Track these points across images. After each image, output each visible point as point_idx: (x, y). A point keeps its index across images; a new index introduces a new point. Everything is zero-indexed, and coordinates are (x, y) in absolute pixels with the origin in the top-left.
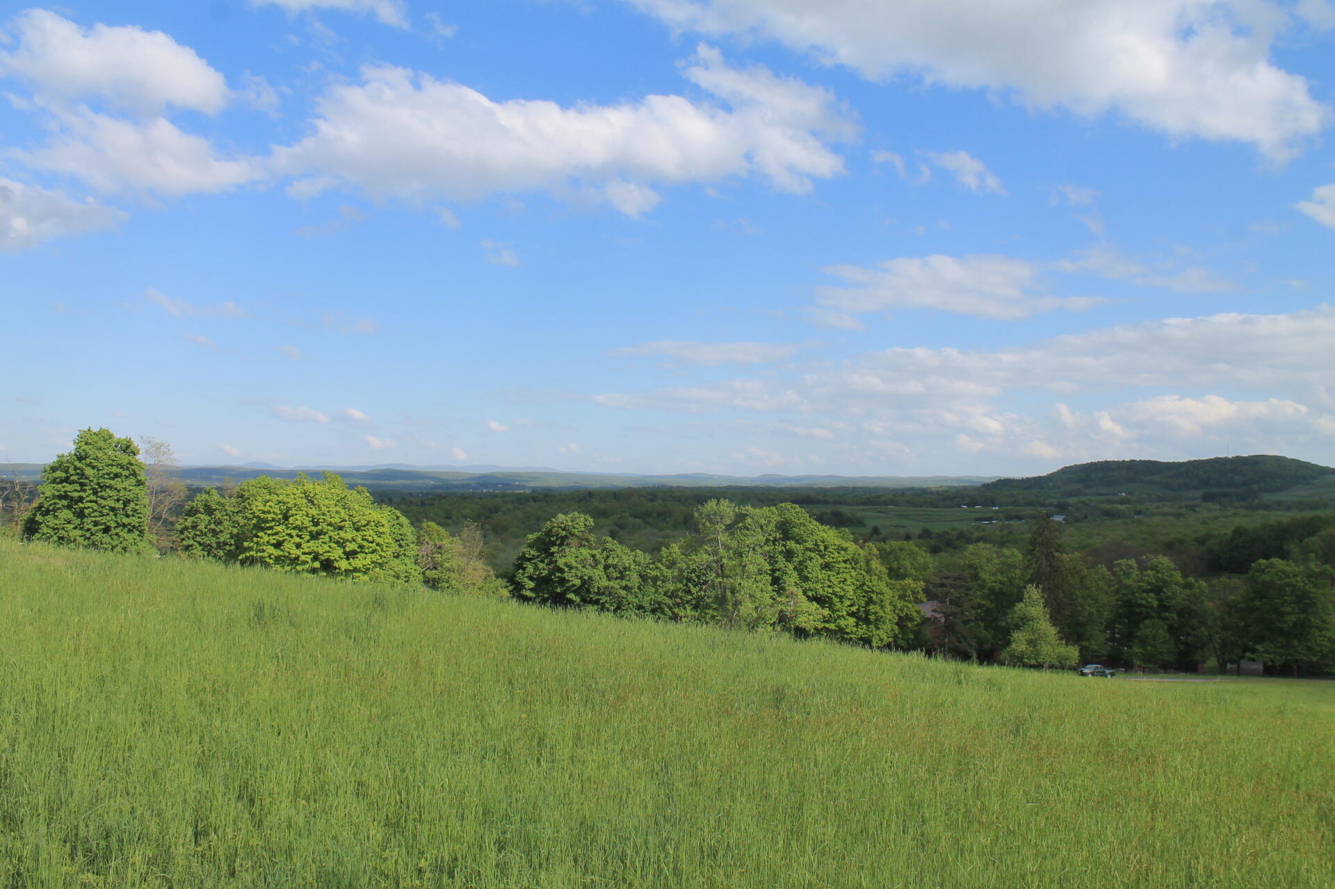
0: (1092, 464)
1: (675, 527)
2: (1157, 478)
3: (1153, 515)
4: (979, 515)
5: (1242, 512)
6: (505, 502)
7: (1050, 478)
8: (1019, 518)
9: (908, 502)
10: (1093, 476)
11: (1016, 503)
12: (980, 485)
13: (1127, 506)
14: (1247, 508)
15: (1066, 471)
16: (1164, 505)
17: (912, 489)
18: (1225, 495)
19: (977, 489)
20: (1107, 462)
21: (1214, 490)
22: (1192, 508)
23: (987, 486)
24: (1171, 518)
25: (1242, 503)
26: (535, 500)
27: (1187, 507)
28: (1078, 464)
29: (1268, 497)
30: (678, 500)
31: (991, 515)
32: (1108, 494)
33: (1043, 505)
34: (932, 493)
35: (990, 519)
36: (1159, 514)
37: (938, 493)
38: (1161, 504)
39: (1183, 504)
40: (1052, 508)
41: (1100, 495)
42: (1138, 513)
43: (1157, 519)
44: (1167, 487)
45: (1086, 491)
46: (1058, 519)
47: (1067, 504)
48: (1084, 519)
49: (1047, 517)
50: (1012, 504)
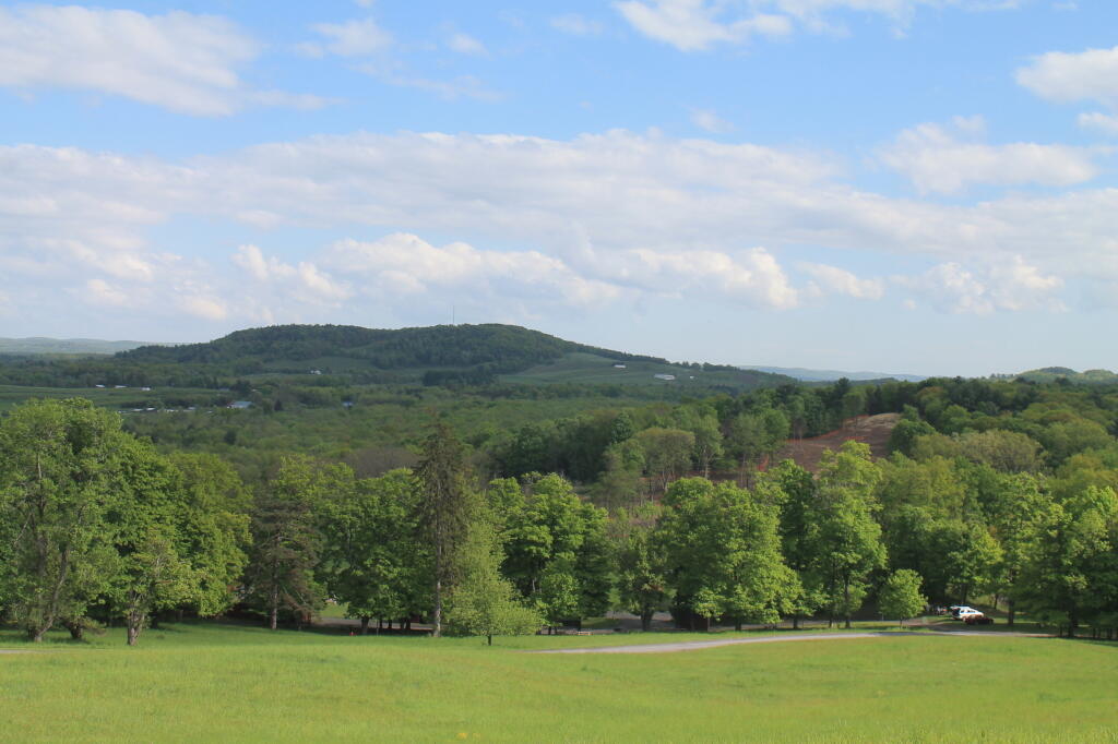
0: (274, 329)
2: (363, 351)
3: (368, 403)
4: (125, 399)
5: (486, 401)
7: (216, 346)
8: (185, 404)
10: (275, 345)
11: (171, 383)
12: (112, 352)
13: (331, 388)
14: (484, 394)
15: (236, 336)
16: (378, 389)
18: (453, 376)
20: (294, 327)
21: (438, 369)
22: (417, 392)
23: (123, 357)
25: (475, 389)
27: (409, 392)
29: (506, 381)
31: (143, 399)
32: (297, 372)
33: (214, 386)
34: (42, 364)
35: (142, 405)
36: (378, 402)
38: (374, 386)
39: (402, 387)
40: (228, 390)
41: (289, 372)
42: (347, 399)
43: (379, 409)
44: (376, 363)
45: (268, 366)
46: (242, 405)
47: (247, 383)
48: (278, 407)
49: (223, 402)
50: (169, 383)
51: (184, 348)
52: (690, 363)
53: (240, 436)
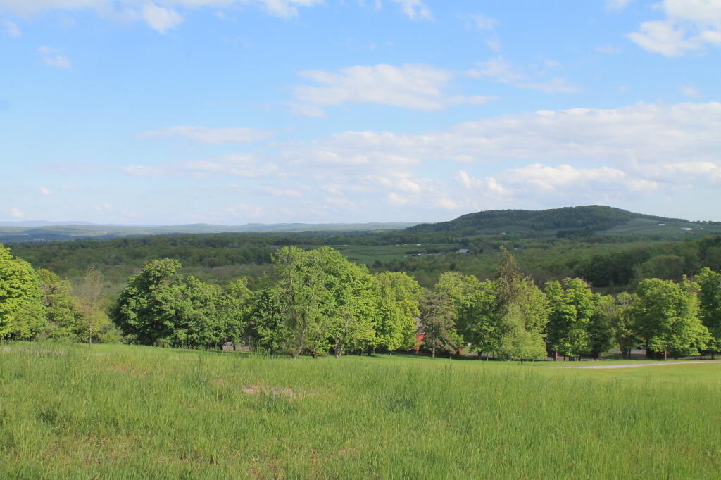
0: (482, 213)
1: (194, 264)
2: (526, 222)
3: (526, 248)
4: (408, 250)
5: (585, 244)
6: (61, 249)
7: (454, 222)
8: (436, 252)
9: (357, 242)
10: (482, 221)
11: (431, 241)
12: (404, 228)
13: (509, 241)
14: (587, 241)
15: (464, 217)
16: (533, 241)
17: (357, 232)
18: (572, 233)
19: (403, 231)
20: (492, 211)
21: (564, 230)
22: (552, 242)
23: (410, 229)
24: (540, 249)
25: (583, 238)
26: (83, 247)
27: (548, 242)
28: (472, 212)
29: (600, 234)
30: (192, 243)
31: (416, 249)
32: (494, 234)
33: (452, 242)
34: (372, 235)
35: (416, 253)
36: (532, 247)
37: (376, 234)
38: (531, 239)
39: (545, 239)
40: (458, 244)
41: (489, 234)
42: (516, 246)
43: (531, 250)
44: (533, 227)
45: (479, 231)
46: (463, 251)
47: (467, 241)
48: (481, 251)
49: (455, 250)
50: (430, 241)
51: (438, 224)
52: (701, 221)
53: (457, 266)
